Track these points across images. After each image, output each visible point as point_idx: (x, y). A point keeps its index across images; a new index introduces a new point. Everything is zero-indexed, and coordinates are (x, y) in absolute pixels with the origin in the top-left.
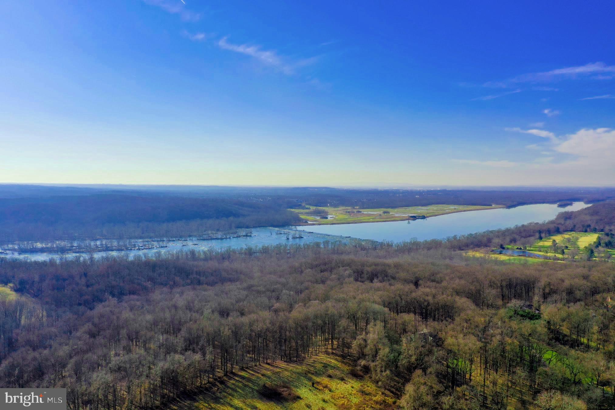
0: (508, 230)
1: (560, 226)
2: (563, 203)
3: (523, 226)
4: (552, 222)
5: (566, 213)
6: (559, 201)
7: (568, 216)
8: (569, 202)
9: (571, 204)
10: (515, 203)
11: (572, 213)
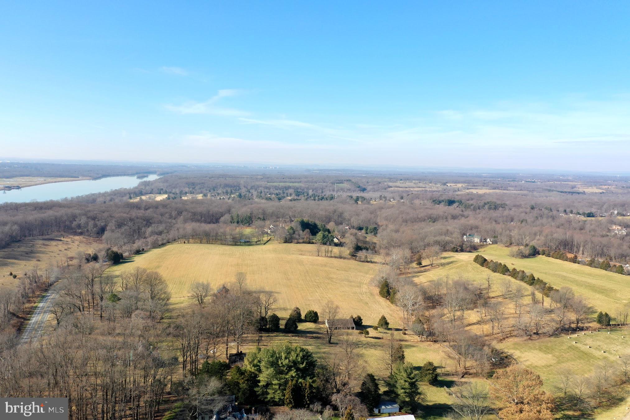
0: (106, 193)
1: (142, 190)
2: (141, 175)
3: (116, 190)
4: (136, 188)
5: (145, 182)
6: (137, 173)
7: (147, 184)
8: (146, 175)
9: (147, 176)
10: (100, 175)
11: (149, 182)
